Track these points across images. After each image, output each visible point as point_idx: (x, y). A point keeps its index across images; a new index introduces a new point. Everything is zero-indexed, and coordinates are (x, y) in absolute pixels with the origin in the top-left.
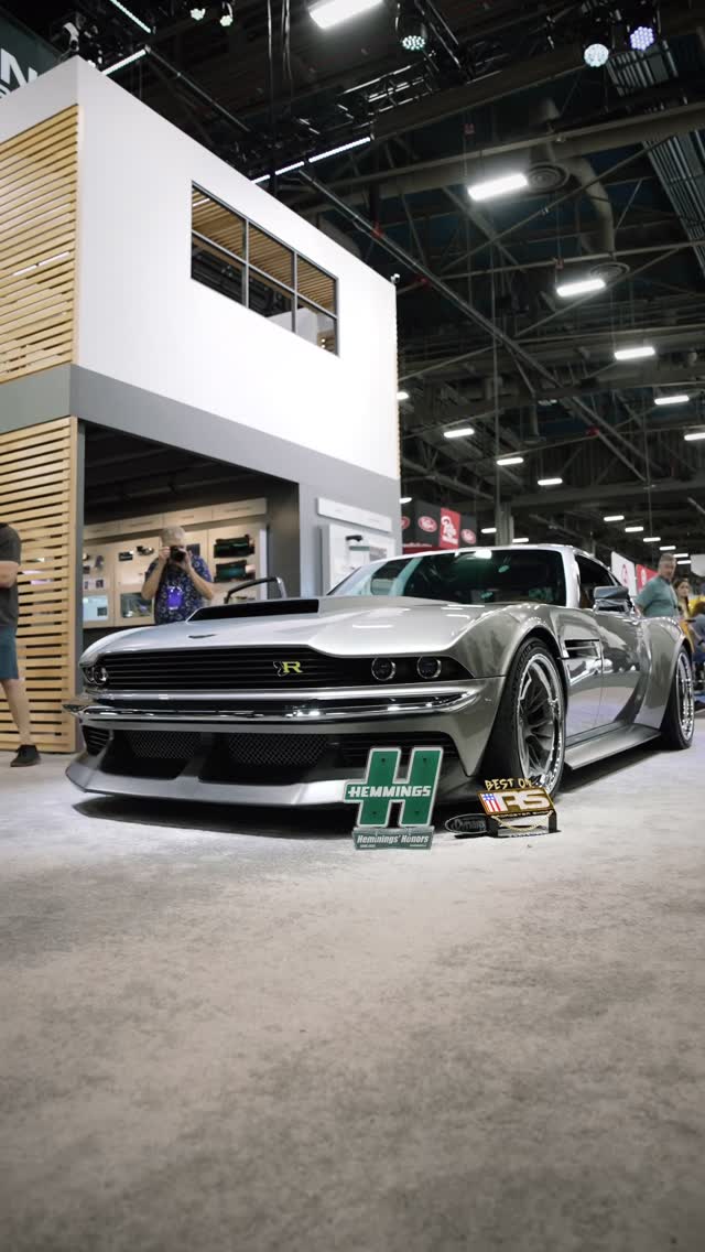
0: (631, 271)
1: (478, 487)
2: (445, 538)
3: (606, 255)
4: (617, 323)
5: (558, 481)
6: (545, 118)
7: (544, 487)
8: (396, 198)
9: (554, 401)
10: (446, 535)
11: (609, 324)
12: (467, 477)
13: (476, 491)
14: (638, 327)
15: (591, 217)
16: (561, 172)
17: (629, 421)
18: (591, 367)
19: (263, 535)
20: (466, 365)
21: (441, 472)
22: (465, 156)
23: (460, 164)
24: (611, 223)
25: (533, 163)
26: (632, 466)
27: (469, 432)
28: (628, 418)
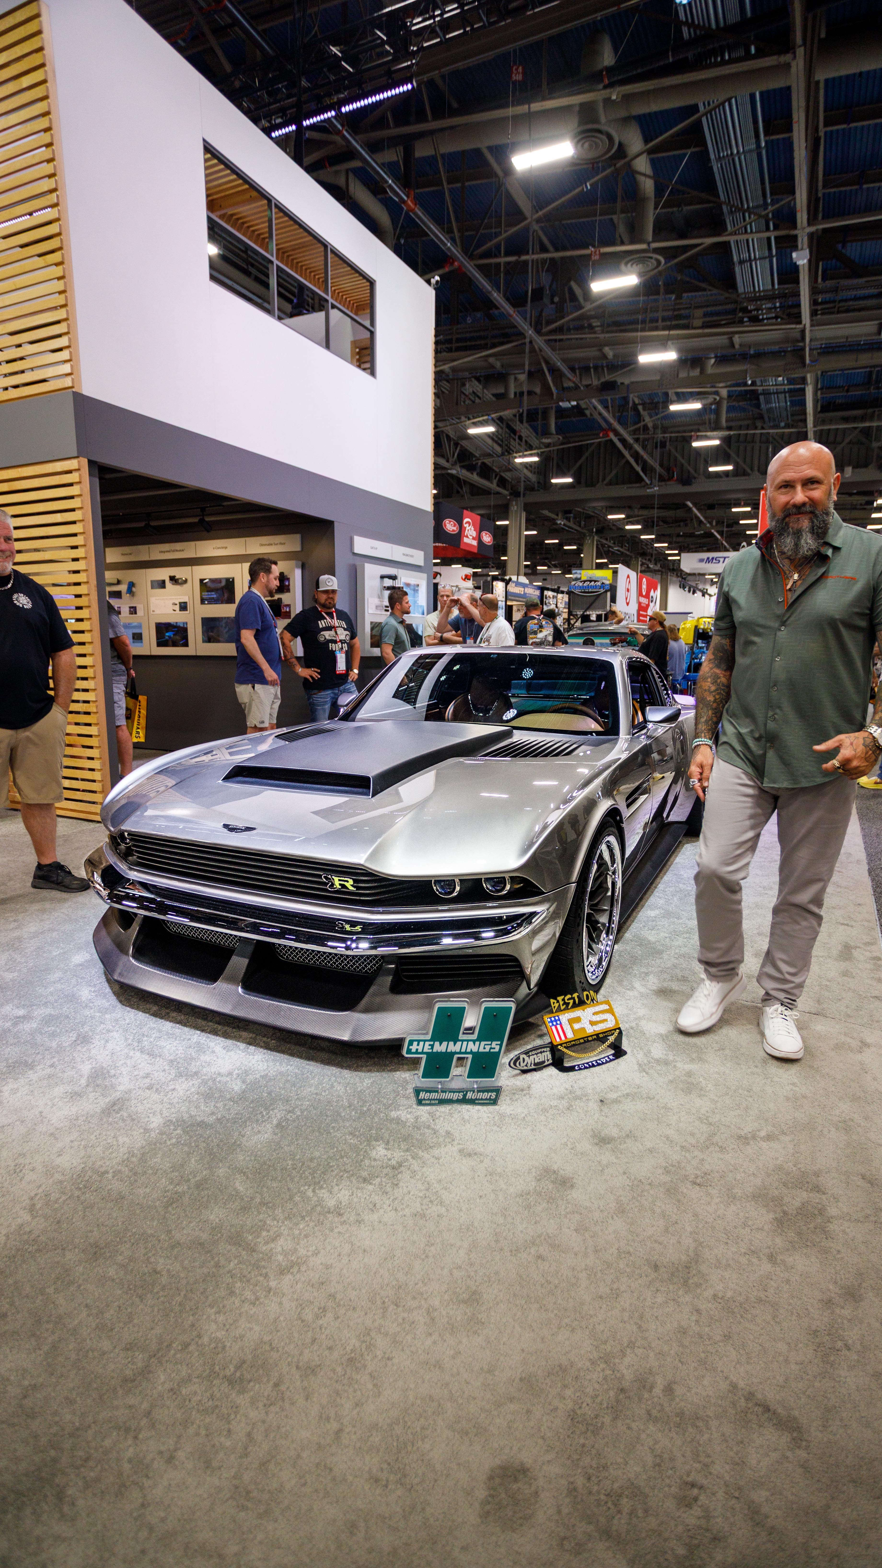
0: (666, 263)
1: (495, 482)
2: (466, 540)
3: (644, 246)
4: (644, 322)
5: (569, 480)
6: (600, 67)
7: (556, 484)
8: (432, 156)
9: (574, 403)
10: (467, 537)
11: (636, 322)
12: (486, 472)
13: (493, 486)
14: (664, 329)
15: (633, 194)
16: (610, 138)
17: (642, 423)
18: (613, 367)
19: (298, 573)
20: (491, 360)
21: (462, 467)
22: (511, 111)
23: (505, 119)
24: (651, 205)
25: (580, 123)
26: (638, 469)
27: (490, 429)
28: (639, 422)
